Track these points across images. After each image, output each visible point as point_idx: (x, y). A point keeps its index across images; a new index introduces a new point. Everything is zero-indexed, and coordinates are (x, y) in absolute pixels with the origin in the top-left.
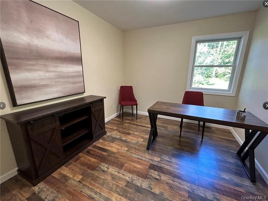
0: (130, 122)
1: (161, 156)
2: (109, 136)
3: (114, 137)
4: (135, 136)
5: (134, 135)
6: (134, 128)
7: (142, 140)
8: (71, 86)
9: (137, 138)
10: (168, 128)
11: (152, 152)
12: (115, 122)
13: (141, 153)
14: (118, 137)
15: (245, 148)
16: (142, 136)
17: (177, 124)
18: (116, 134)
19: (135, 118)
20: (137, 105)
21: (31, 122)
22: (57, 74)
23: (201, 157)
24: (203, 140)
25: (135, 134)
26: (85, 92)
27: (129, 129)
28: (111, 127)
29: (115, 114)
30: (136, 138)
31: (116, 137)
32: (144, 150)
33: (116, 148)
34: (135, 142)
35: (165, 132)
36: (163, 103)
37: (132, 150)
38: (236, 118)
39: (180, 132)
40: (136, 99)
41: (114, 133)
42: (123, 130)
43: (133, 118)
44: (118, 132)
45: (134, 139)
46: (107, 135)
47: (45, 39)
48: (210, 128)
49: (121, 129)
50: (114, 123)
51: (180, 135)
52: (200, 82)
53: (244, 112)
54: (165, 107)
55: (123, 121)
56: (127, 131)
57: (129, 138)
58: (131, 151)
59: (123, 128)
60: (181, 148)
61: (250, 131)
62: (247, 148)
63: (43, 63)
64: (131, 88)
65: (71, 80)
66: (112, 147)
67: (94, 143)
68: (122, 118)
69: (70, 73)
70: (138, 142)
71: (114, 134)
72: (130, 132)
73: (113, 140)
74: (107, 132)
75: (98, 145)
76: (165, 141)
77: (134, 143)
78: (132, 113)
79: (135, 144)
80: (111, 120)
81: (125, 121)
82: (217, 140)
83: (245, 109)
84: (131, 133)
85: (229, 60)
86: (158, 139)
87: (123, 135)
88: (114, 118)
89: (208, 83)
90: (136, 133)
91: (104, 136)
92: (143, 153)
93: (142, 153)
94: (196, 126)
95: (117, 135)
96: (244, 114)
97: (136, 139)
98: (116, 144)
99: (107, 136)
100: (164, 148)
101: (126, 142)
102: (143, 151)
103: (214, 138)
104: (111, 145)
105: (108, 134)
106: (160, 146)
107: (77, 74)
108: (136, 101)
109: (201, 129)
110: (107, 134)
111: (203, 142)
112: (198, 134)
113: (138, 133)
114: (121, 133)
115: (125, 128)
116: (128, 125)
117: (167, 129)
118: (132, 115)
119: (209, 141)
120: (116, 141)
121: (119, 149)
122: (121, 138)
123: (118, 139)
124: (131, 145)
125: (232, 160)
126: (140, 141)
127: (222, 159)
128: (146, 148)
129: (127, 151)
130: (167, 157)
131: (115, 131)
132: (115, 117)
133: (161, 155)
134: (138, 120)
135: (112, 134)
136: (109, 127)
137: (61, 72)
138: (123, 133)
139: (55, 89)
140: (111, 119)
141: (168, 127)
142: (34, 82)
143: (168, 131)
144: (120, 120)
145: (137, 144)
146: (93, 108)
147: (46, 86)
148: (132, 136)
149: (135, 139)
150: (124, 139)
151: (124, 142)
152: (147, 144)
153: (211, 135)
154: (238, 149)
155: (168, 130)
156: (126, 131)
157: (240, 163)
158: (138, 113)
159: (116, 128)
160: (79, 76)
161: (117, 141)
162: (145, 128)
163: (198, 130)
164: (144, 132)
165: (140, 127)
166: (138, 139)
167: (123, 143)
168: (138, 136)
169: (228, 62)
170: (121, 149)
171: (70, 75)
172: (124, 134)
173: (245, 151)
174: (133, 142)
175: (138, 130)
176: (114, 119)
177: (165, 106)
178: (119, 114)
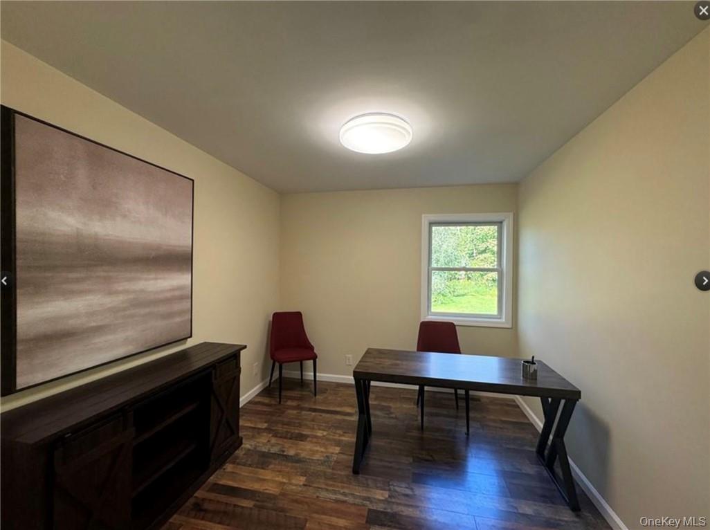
0: (298, 405)
1: (389, 485)
2: (249, 450)
3: (264, 452)
4: (320, 441)
5: (315, 440)
6: (313, 420)
7: (337, 449)
8: (160, 324)
9: (325, 446)
10: (392, 410)
11: (367, 479)
12: (260, 408)
13: (340, 484)
14: (274, 450)
15: (548, 438)
16: (334, 440)
17: (409, 396)
18: (269, 441)
19: (310, 391)
20: (314, 358)
21: (67, 436)
22: (131, 296)
23: (473, 471)
24: (471, 430)
25: (316, 437)
26: (191, 336)
27: (300, 425)
28: (251, 423)
29: (258, 387)
30: (321, 447)
31: (269, 450)
32: (347, 476)
33: (276, 481)
34: (322, 458)
35: (387, 421)
36: (381, 353)
37: (318, 480)
38: (523, 376)
39: (420, 418)
40: (312, 344)
41: (263, 439)
42: (285, 430)
43: (304, 393)
44: (273, 436)
45: (317, 451)
46: (245, 448)
47: (119, 219)
48: (478, 399)
49: (279, 428)
50: (258, 413)
51: (420, 424)
52: (439, 291)
53: (533, 363)
54: (388, 362)
55: (282, 403)
56: (297, 431)
57: (305, 450)
58: (316, 486)
59: (283, 424)
60: (429, 458)
61: (550, 399)
62: (551, 437)
63: (102, 274)
64: (298, 316)
65: (163, 309)
66: (264, 480)
67: (211, 478)
68: (278, 396)
69: (162, 291)
70: (327, 456)
71: (264, 444)
72: (304, 433)
73: (264, 460)
74: (244, 441)
75: (223, 482)
76: (391, 443)
77: (318, 460)
78: (302, 379)
79: (322, 464)
80: (247, 403)
81: (286, 401)
82: (496, 427)
83: (533, 357)
84: (309, 433)
85: (485, 246)
86: (375, 442)
87: (287, 444)
88: (254, 398)
89: (454, 292)
90: (319, 433)
91: (237, 452)
92: (345, 485)
93: (343, 484)
94: (450, 399)
95: (273, 446)
96: (533, 367)
97: (322, 450)
98: (273, 470)
99: (244, 452)
100: (390, 462)
101: (299, 461)
102: (345, 479)
103: (492, 424)
104: (261, 477)
105: (247, 445)
106: (381, 460)
107: (177, 293)
108: (311, 348)
109: (462, 404)
110: (243, 446)
111: (470, 437)
112: (457, 417)
113: (325, 433)
114: (281, 437)
115: (288, 424)
116: (295, 412)
117: (391, 413)
118: (302, 383)
119: (481, 430)
120: (271, 463)
121: (284, 483)
122: (283, 451)
123: (275, 456)
124: (312, 468)
125: (531, 469)
126: (333, 453)
127: (515, 471)
128: (351, 470)
129: (304, 485)
130: (404, 485)
131: (265, 434)
132: (257, 395)
133: (389, 482)
134: (317, 397)
135: (258, 445)
136: (246, 425)
137: (142, 291)
138: (286, 438)
139: (120, 336)
140: (247, 401)
141: (390, 407)
142: (73, 323)
143: (392, 418)
144: (273, 402)
145: (328, 461)
146: (216, 379)
147: (99, 330)
148: (311, 442)
149: (318, 448)
150: (292, 453)
151: (293, 462)
152: (352, 458)
153: (484, 417)
154: (536, 441)
155: (394, 416)
156: (293, 431)
157: (545, 473)
158: (317, 379)
159: (265, 425)
160: (181, 298)
161: (274, 461)
162: (339, 417)
163: (455, 406)
164: (337, 428)
165: (328, 415)
166: (326, 449)
167: (290, 464)
168: (328, 440)
169: (483, 249)
170: (291, 484)
171: (161, 296)
172: (291, 439)
173: (549, 443)
174: (316, 457)
175: (324, 424)
176: (257, 400)
177: (387, 360)
178: (268, 384)
